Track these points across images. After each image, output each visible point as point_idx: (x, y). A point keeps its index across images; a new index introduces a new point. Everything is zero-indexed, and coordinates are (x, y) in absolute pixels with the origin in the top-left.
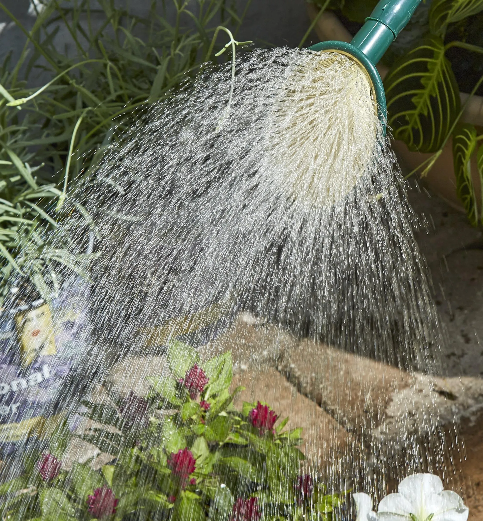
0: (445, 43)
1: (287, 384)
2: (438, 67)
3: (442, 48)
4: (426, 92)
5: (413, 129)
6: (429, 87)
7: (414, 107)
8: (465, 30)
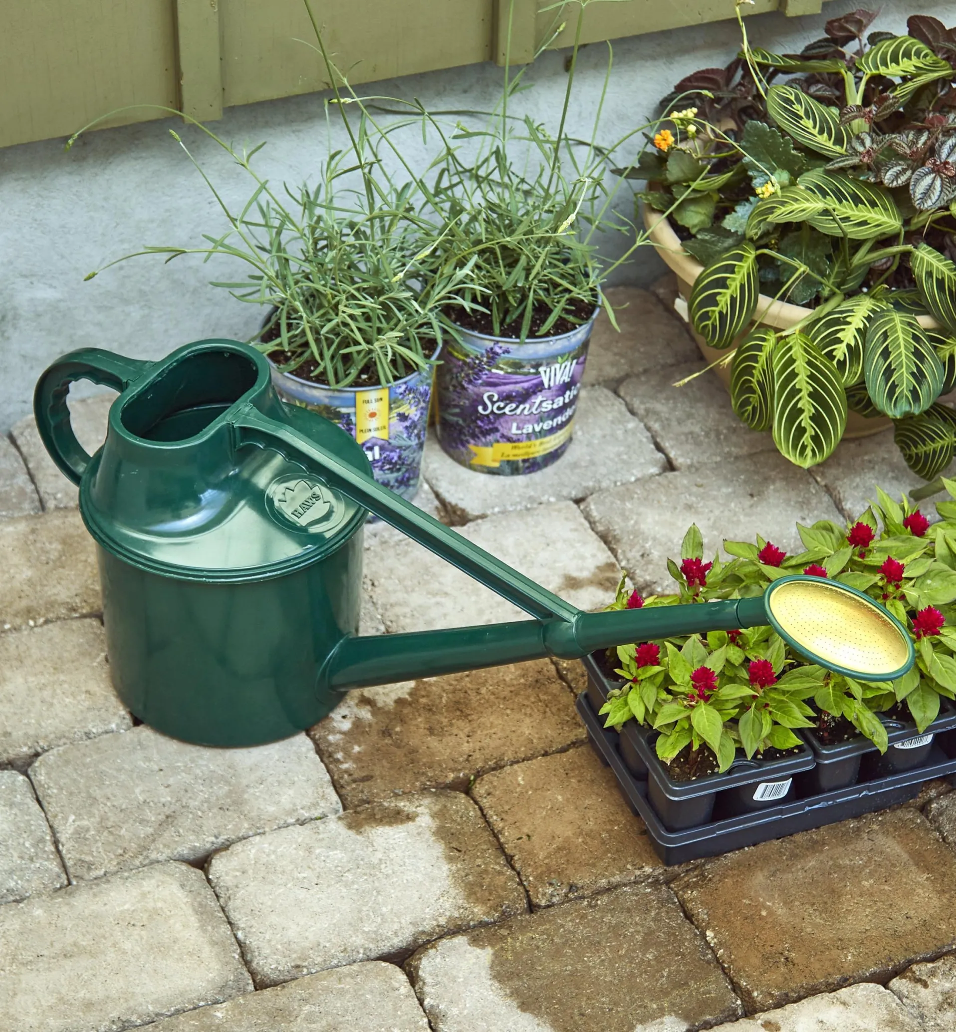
0: (757, 248)
1: (583, 520)
2: (745, 271)
3: (753, 252)
4: (728, 292)
5: (713, 324)
6: (732, 288)
7: (717, 305)
8: (776, 244)
